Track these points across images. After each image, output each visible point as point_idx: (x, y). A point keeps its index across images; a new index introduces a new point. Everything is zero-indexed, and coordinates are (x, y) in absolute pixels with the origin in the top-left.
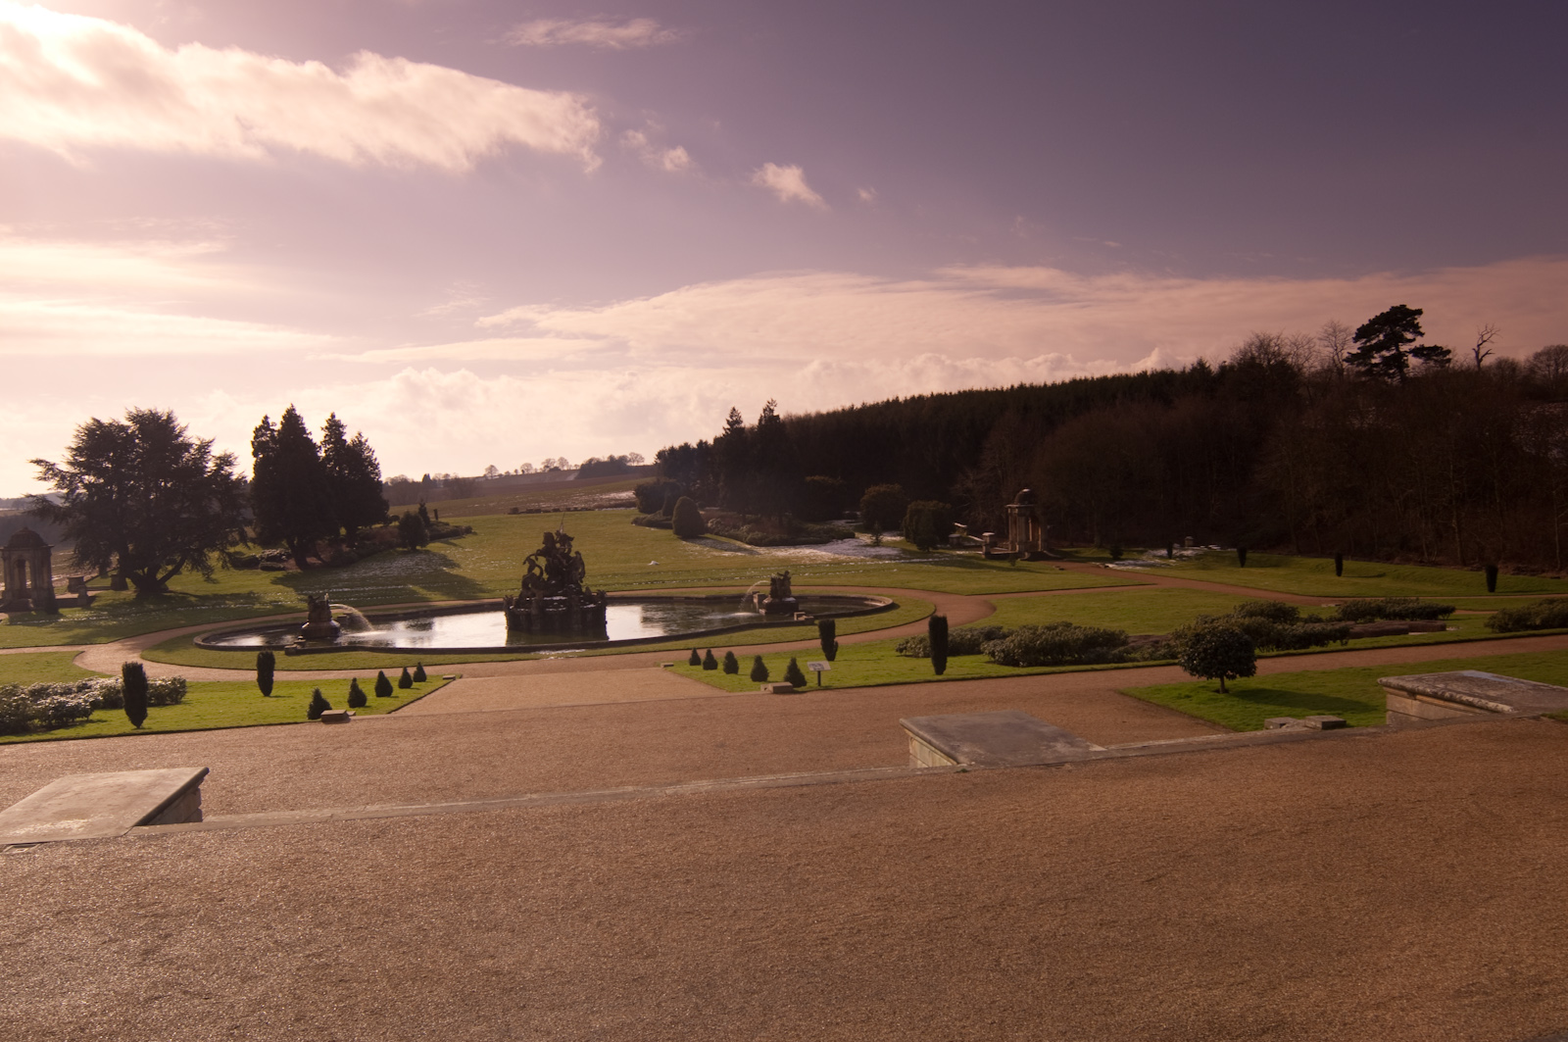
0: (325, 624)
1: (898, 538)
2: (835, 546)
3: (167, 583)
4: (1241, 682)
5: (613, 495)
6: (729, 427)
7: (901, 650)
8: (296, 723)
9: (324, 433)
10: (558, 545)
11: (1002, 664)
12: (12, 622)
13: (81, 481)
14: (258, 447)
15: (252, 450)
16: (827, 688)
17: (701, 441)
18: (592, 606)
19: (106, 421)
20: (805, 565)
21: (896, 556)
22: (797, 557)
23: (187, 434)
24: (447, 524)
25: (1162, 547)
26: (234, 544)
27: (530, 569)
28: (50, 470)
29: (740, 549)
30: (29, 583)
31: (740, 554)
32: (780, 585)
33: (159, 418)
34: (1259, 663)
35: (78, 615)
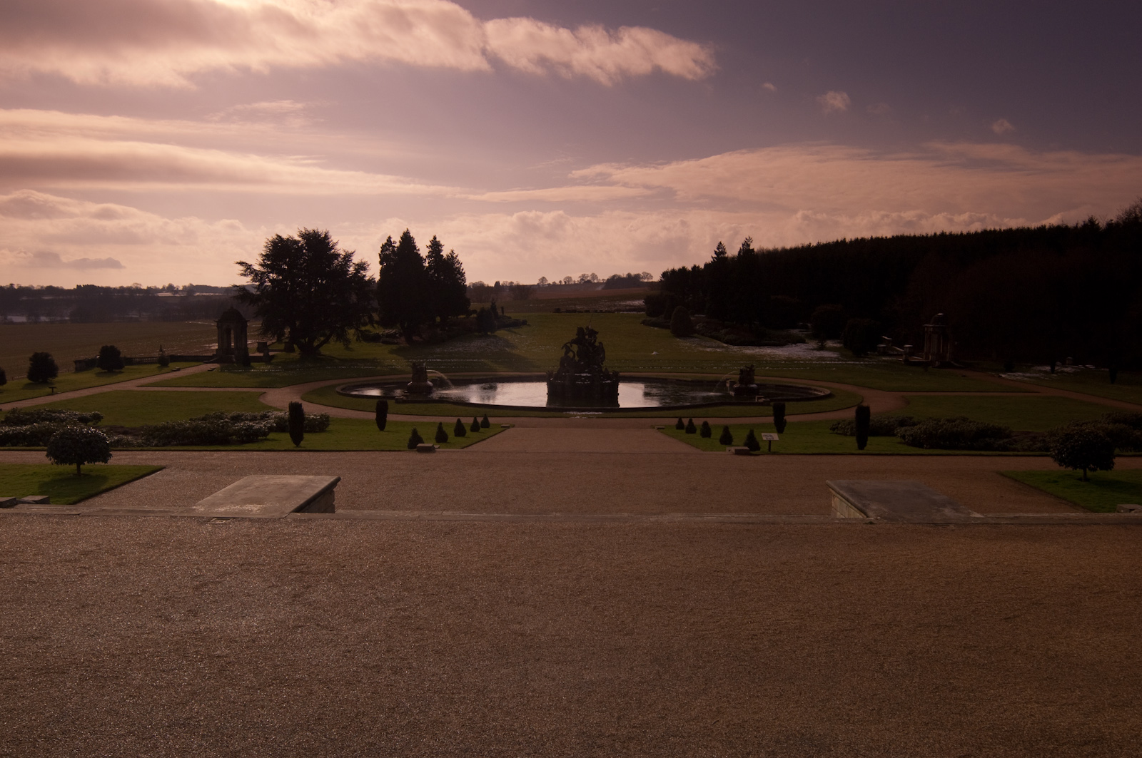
0: (423, 383)
1: (838, 345)
2: (790, 349)
3: (320, 349)
4: (1100, 473)
5: (628, 302)
6: (716, 256)
7: (834, 429)
8: (399, 451)
9: (428, 250)
10: (587, 337)
11: (909, 444)
12: (222, 370)
13: (268, 277)
14: (383, 258)
15: (379, 260)
16: (775, 453)
17: (695, 266)
18: (609, 381)
19: (285, 236)
20: (766, 361)
21: (836, 358)
22: (761, 355)
23: (338, 247)
24: (510, 318)
25: (1046, 364)
26: (365, 324)
27: (566, 353)
28: (248, 269)
29: (718, 347)
30: (233, 344)
31: (718, 350)
32: (747, 375)
33: (320, 236)
34: (1117, 460)
35: (264, 368)
